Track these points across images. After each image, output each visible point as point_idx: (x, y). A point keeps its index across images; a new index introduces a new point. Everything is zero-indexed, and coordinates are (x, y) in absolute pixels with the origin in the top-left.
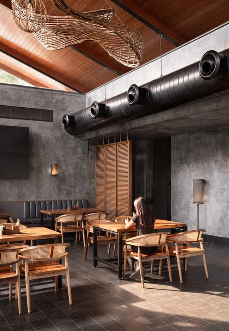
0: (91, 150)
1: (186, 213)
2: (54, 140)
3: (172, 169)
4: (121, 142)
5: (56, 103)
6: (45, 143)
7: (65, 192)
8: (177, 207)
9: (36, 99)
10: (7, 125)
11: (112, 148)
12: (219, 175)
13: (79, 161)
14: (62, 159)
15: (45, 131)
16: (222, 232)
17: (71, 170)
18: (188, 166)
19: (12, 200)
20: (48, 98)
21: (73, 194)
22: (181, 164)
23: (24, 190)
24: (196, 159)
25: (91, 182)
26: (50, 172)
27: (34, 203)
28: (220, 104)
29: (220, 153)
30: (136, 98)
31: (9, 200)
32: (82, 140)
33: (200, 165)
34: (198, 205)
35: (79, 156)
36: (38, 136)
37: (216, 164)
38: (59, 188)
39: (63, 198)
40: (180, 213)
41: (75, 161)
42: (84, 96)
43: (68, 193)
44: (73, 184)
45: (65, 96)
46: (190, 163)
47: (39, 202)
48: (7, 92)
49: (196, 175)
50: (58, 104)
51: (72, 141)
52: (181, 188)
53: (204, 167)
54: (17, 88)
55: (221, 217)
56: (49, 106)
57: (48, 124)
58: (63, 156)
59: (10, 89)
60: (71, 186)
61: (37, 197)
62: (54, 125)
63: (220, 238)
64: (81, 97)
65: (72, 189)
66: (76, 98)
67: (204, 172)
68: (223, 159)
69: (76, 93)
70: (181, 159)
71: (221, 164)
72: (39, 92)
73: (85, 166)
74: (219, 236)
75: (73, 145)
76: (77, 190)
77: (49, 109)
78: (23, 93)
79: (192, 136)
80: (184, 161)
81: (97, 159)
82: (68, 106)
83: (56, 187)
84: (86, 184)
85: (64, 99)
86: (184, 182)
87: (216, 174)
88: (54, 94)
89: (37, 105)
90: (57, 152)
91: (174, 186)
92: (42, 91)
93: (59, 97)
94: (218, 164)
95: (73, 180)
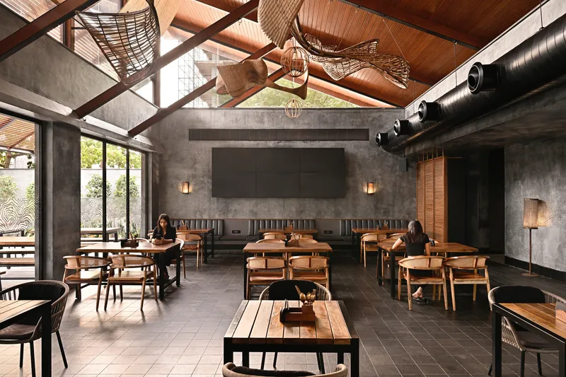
0: (412, 167)
1: (520, 239)
2: (371, 158)
3: (506, 186)
4: (438, 158)
5: (372, 121)
6: (361, 163)
7: (382, 211)
8: (511, 231)
9: (351, 120)
10: (325, 147)
11: (430, 165)
12: (557, 194)
13: (398, 178)
14: (380, 177)
15: (361, 150)
16: (560, 265)
17: (389, 189)
18: (522, 183)
19: (330, 218)
20: (364, 117)
21: (391, 214)
22: (515, 180)
23: (341, 208)
24: (531, 174)
25: (412, 201)
26: (366, 191)
27: (349, 221)
28: (516, 114)
29: (558, 166)
30: (424, 115)
31: (326, 217)
32: (401, 157)
33: (535, 181)
34: (530, 230)
35: (398, 173)
36: (354, 156)
37: (553, 180)
38: (376, 208)
39: (380, 217)
40: (514, 239)
41: (393, 179)
42: (403, 110)
43: (386, 212)
44: (391, 203)
45: (382, 113)
46: (524, 179)
47: (355, 221)
48: (324, 116)
49: (531, 194)
50: (375, 122)
51: (390, 158)
52: (515, 209)
53: (540, 184)
54: (333, 111)
55: (560, 246)
56: (365, 125)
57: (364, 143)
58: (380, 174)
59: (327, 113)
60: (389, 205)
61: (353, 215)
62: (371, 144)
63: (558, 271)
64: (400, 112)
65: (390, 208)
66: (395, 114)
67: (540, 190)
68: (561, 174)
69: (393, 108)
70: (515, 175)
71: (559, 180)
72: (355, 112)
73: (404, 185)
74: (557, 269)
75: (391, 163)
76: (396, 209)
77: (366, 128)
78: (338, 115)
79: (527, 146)
80: (518, 177)
81: (418, 176)
82: (385, 123)
83: (372, 206)
84: (407, 203)
85: (380, 116)
86: (518, 202)
87: (553, 193)
88: (371, 112)
89: (353, 125)
90: (374, 171)
91: (507, 207)
92: (358, 111)
93: (376, 115)
94: (556, 180)
95: (391, 198)
